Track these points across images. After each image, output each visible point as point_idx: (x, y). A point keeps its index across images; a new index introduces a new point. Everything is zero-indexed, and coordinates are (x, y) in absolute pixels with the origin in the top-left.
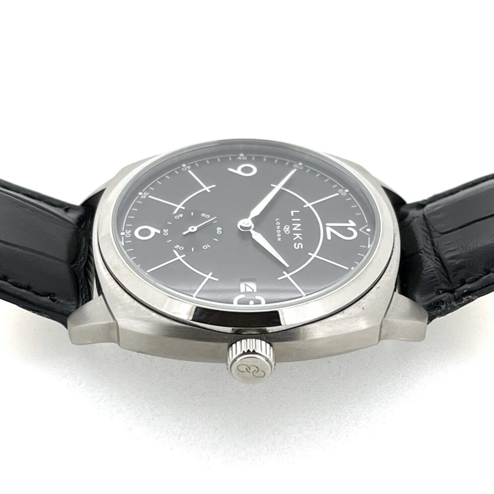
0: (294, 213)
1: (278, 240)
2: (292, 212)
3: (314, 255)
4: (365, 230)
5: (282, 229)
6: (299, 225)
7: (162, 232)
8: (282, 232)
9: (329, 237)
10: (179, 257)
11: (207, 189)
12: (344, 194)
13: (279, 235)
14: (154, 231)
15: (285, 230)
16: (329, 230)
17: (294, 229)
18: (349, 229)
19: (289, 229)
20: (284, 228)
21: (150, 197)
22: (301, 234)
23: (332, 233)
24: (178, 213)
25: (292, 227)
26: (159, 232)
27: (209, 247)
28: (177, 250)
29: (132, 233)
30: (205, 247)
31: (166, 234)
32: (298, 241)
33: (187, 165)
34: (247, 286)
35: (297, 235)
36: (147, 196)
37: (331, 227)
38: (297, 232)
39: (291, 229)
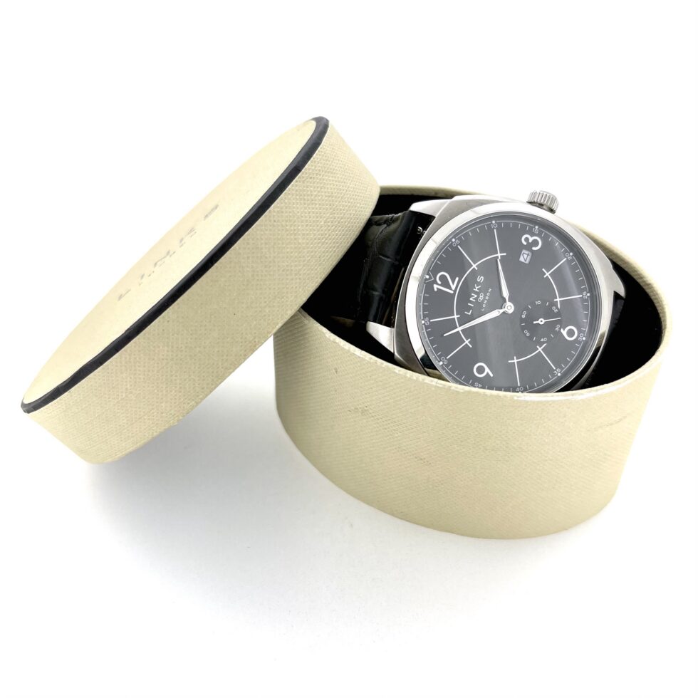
1: (490, 290)
2: (470, 314)
3: (474, 266)
4: (430, 278)
5: (484, 299)
6: (471, 299)
7: (560, 329)
8: (485, 295)
9: (457, 279)
10: (558, 300)
11: (515, 361)
12: (426, 319)
13: (488, 294)
14: (564, 332)
15: (482, 298)
16: (453, 287)
17: (476, 296)
18: (439, 283)
20: (482, 300)
21: (554, 368)
22: (474, 290)
23: (453, 283)
24: (544, 343)
25: (476, 299)
26: (562, 330)
27: (536, 302)
28: (557, 308)
29: (578, 336)
30: (538, 303)
31: (558, 327)
32: (479, 284)
35: (476, 290)
37: (451, 289)
38: (475, 293)
39: (478, 297)
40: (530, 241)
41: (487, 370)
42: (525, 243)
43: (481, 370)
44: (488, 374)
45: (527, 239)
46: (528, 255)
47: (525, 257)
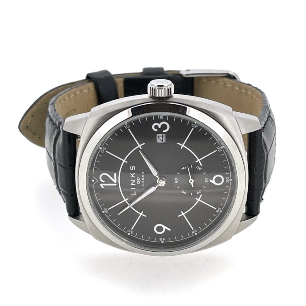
0: (134, 194)
1: (143, 173)
2: (135, 195)
3: (124, 161)
4: (95, 181)
5: (142, 181)
6: (131, 184)
7: (208, 180)
8: (141, 178)
9: (115, 174)
10: (199, 160)
11: (183, 214)
12: (105, 209)
13: (143, 176)
14: (213, 181)
15: (139, 181)
16: (115, 181)
17: (134, 181)
18: (104, 182)
19: (137, 181)
20: (140, 182)
21: (215, 209)
22: (131, 177)
23: (114, 179)
24: (200, 194)
26: (211, 181)
27: (182, 168)
28: (200, 166)
29: (225, 180)
30: (185, 168)
31: (206, 179)
32: (133, 172)
33: (194, 234)
34: (162, 140)
35: (133, 177)
36: (217, 209)
37: (114, 183)
38: (133, 179)
39: (136, 181)
40: (160, 127)
41: (165, 228)
42: (156, 130)
43: (160, 229)
44: (166, 230)
45: (156, 127)
46: (163, 136)
47: (161, 139)
